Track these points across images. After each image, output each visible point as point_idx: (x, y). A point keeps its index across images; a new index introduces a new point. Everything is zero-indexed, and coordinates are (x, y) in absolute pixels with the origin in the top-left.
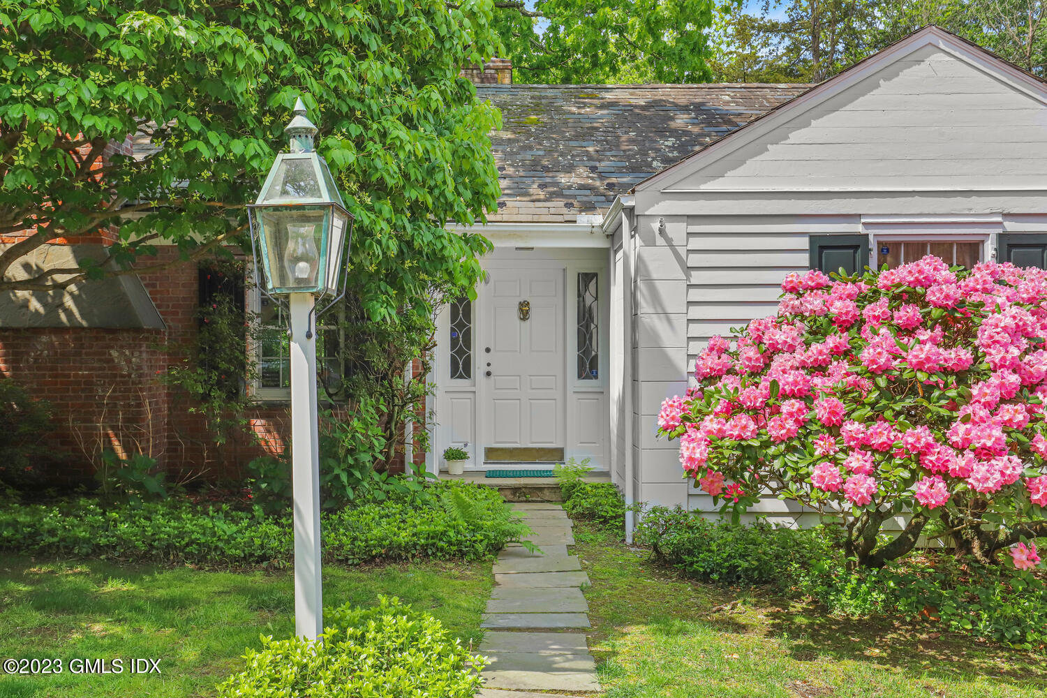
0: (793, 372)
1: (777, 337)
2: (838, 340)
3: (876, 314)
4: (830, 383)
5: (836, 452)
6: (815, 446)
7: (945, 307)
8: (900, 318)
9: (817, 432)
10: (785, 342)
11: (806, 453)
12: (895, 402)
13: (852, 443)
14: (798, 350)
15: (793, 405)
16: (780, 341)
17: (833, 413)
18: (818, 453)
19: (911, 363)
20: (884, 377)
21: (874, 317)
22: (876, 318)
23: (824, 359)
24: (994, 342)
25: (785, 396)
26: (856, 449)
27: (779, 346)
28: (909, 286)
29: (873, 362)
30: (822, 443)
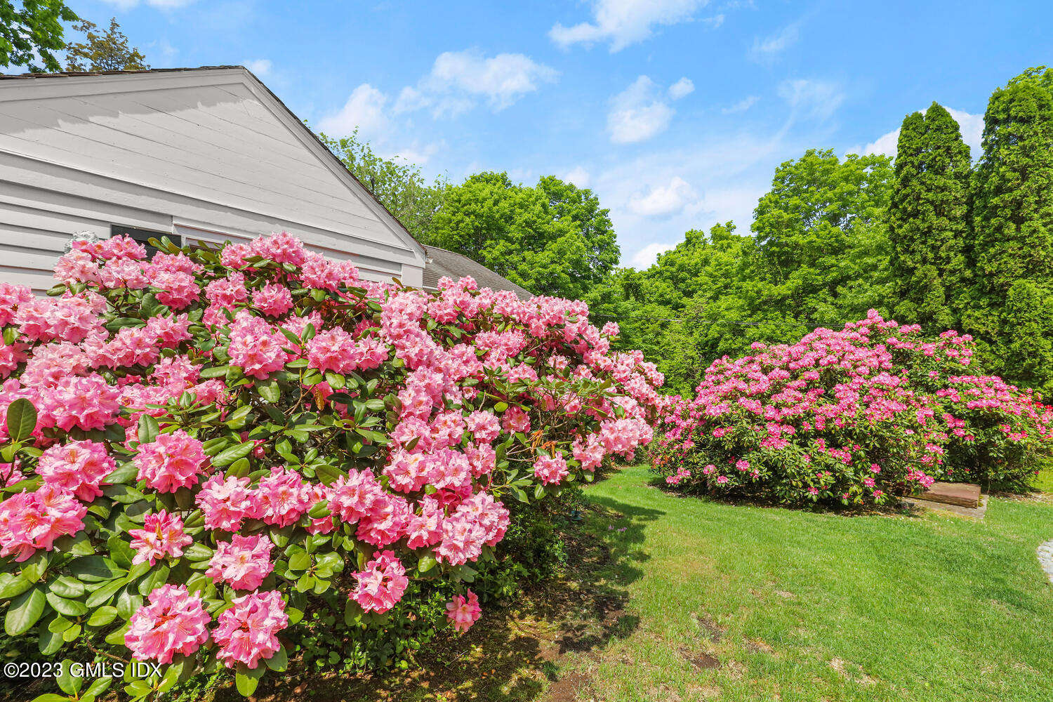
0: (74, 380)
1: (47, 315)
2: (171, 324)
3: (228, 292)
4: (158, 396)
5: (185, 548)
6: (133, 544)
7: (327, 289)
8: (265, 300)
9: (139, 506)
10: (65, 323)
11: (110, 564)
12: (292, 426)
13: (225, 525)
14: (92, 336)
15: (73, 456)
16: (52, 322)
17: (179, 464)
18: (141, 559)
19: (316, 361)
20: (274, 384)
21: (225, 297)
22: (228, 299)
23: (146, 355)
24: (405, 332)
25: (54, 435)
26: (236, 537)
27: (51, 331)
28: (274, 259)
29: (253, 358)
30: (151, 537)
